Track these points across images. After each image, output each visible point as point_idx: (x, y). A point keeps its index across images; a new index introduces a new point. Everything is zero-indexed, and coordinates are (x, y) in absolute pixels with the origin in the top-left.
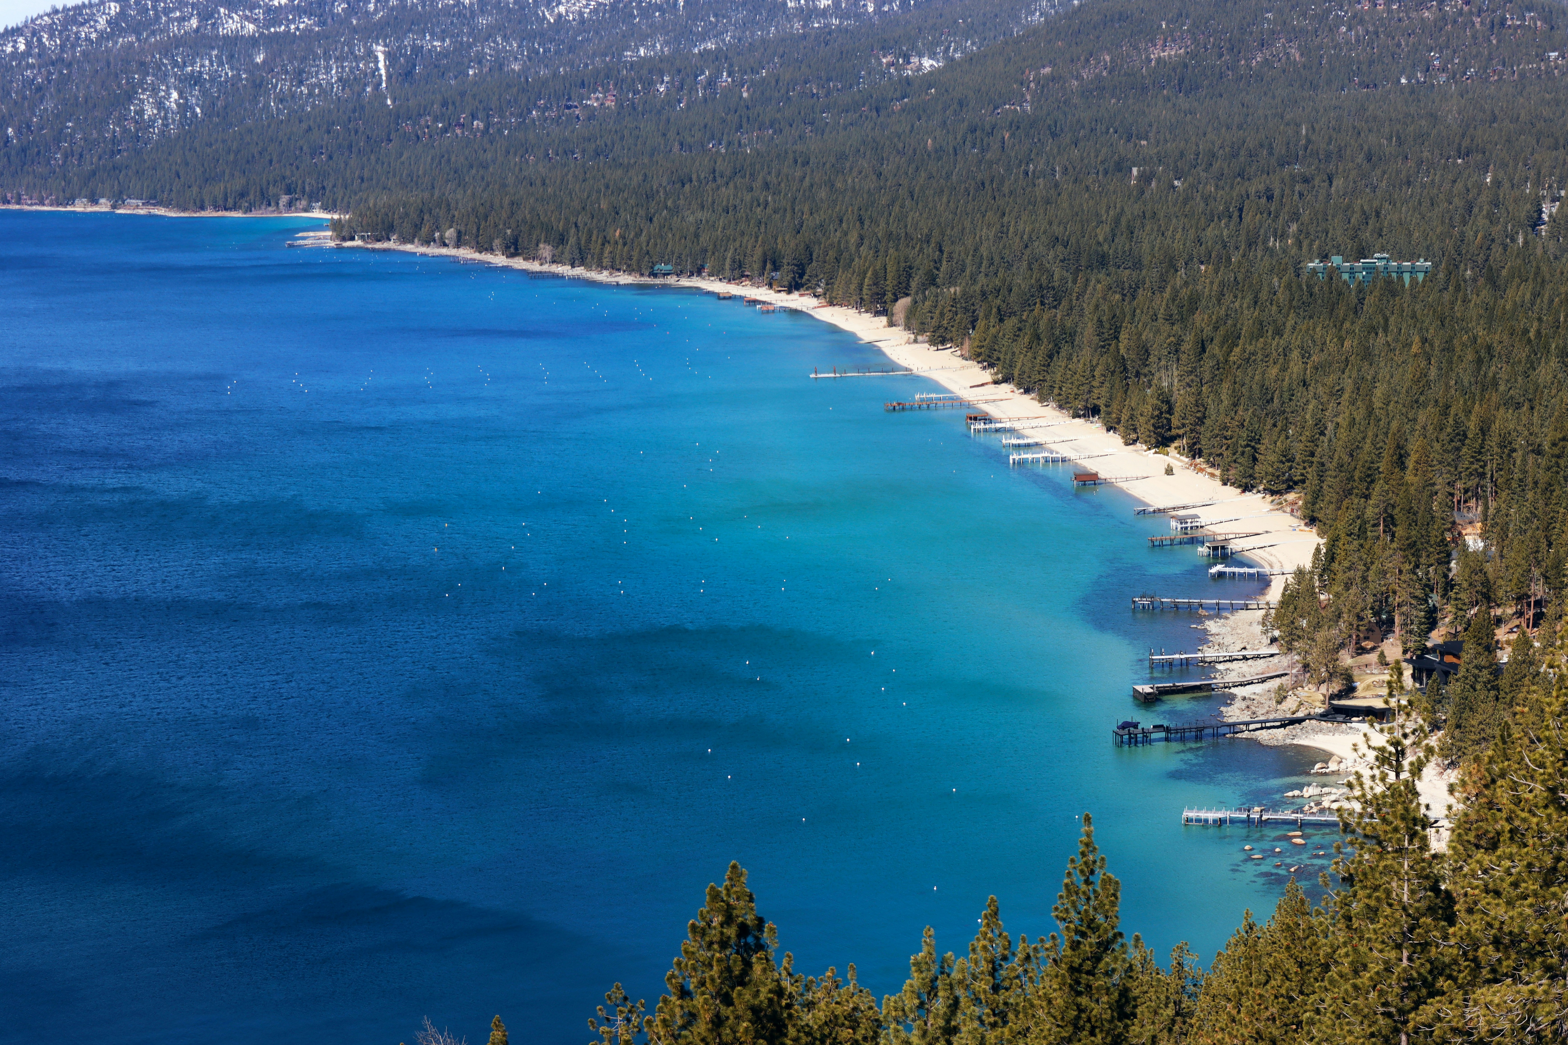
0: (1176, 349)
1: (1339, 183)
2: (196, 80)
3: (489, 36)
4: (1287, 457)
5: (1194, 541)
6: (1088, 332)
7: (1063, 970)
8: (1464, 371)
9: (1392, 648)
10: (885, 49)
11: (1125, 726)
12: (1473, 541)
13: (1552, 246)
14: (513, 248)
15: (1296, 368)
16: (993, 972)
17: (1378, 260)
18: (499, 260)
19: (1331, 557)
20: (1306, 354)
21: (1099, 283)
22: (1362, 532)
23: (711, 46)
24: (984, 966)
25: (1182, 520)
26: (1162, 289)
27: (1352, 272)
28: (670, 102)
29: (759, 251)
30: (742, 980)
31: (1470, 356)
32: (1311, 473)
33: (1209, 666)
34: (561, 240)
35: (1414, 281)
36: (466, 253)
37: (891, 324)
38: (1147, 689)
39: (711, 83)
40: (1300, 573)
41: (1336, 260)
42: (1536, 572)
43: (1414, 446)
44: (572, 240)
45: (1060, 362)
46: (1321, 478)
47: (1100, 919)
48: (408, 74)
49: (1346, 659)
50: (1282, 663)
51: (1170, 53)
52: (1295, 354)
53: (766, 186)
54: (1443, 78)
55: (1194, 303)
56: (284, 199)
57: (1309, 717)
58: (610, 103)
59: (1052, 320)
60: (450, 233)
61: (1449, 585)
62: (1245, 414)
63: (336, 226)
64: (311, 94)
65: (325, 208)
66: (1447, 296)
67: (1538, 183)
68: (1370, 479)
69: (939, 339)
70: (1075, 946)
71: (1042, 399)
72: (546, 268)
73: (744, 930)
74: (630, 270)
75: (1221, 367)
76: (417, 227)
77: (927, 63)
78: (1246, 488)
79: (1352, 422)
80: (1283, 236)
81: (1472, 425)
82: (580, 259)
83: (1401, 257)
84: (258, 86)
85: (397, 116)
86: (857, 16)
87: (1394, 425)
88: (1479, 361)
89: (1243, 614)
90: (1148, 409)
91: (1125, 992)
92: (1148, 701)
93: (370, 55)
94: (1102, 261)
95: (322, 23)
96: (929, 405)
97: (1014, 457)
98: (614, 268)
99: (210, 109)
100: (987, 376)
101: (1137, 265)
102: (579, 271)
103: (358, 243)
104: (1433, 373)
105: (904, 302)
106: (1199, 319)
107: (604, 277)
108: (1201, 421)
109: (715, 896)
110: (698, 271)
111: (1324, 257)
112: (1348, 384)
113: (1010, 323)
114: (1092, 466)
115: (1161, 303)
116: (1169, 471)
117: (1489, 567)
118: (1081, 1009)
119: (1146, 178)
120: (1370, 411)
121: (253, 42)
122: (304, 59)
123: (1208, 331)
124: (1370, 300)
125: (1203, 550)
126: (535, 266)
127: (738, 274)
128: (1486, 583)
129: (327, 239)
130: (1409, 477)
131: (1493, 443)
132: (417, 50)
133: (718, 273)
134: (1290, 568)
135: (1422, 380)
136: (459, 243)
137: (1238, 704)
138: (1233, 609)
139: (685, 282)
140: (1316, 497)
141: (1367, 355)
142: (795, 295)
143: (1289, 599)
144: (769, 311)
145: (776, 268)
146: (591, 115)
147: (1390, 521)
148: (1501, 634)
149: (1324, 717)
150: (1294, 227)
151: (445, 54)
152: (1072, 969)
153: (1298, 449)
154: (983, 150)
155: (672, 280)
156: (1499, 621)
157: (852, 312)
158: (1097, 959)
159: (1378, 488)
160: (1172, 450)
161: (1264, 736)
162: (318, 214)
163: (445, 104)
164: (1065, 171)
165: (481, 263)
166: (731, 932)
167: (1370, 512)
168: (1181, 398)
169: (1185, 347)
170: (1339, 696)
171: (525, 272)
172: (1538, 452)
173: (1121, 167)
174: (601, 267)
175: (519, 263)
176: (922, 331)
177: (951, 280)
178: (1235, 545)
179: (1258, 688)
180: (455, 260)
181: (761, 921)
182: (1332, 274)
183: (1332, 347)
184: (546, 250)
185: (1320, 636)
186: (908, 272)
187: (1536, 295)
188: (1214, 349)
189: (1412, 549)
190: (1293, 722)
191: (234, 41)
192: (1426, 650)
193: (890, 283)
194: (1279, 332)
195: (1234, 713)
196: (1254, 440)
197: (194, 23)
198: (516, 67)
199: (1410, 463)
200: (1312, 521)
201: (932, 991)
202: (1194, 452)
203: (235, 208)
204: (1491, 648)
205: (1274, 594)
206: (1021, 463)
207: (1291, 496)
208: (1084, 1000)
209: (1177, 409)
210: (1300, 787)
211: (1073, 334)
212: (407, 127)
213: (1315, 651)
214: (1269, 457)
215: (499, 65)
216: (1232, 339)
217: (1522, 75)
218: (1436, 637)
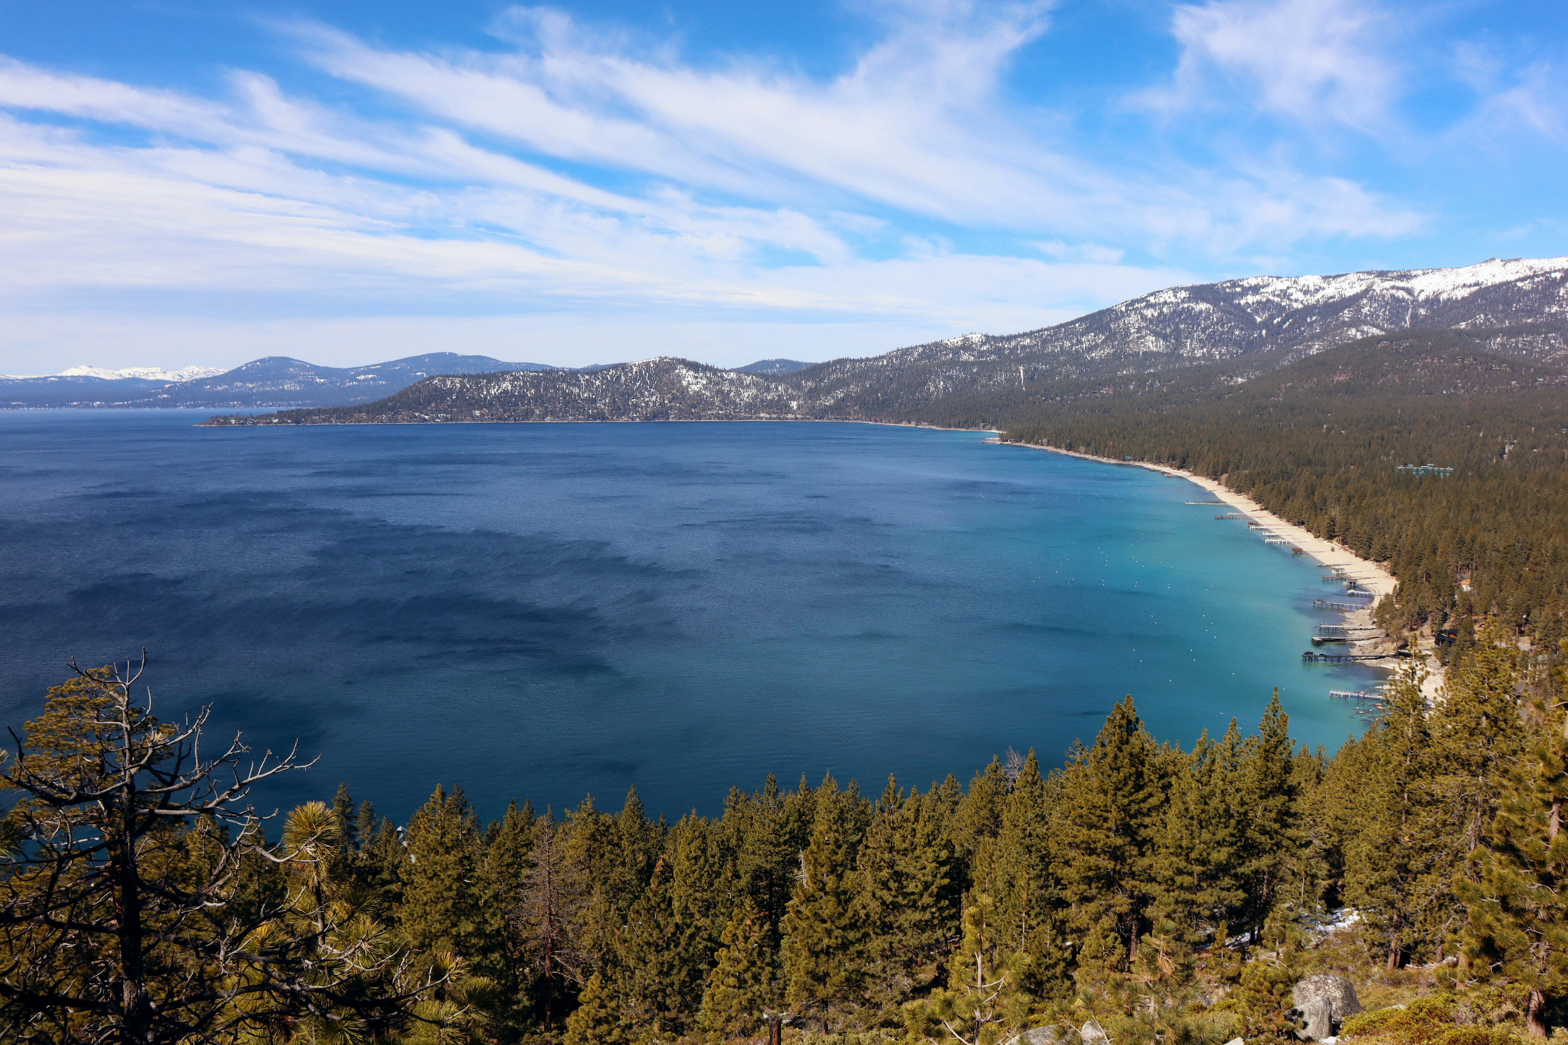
0: (1338, 500)
1: (1413, 434)
2: (951, 377)
3: (1065, 364)
4: (1384, 547)
5: (1342, 579)
6: (1301, 491)
7: (1261, 751)
8: (1465, 515)
9: (1426, 629)
10: (1223, 374)
11: (1307, 653)
12: (1466, 587)
13: (1509, 463)
14: (1070, 447)
15: (1390, 509)
16: (1232, 749)
17: (1429, 467)
18: (1064, 452)
19: (1401, 590)
20: (1395, 505)
21: (1307, 471)
22: (1416, 580)
23: (1152, 371)
24: (1229, 746)
25: (1337, 570)
26: (1334, 475)
27: (1417, 471)
28: (1135, 392)
29: (1168, 452)
30: (1127, 742)
31: (1469, 509)
32: (1394, 554)
33: (1345, 631)
34: (1089, 445)
35: (1445, 476)
36: (1051, 449)
37: (1219, 484)
38: (1317, 639)
39: (1152, 385)
40: (1387, 596)
41: (1410, 466)
42: (1494, 602)
43: (1440, 545)
44: (1093, 445)
45: (1289, 503)
46: (1399, 556)
47: (1279, 731)
48: (1032, 378)
49: (1406, 633)
50: (1378, 632)
51: (1343, 378)
52: (1390, 505)
53: (1172, 427)
54: (1462, 391)
55: (1347, 482)
56: (982, 425)
57: (1388, 656)
58: (1111, 392)
59: (1287, 485)
60: (1045, 440)
61: (1454, 604)
62: (1366, 528)
63: (1001, 436)
64: (994, 384)
65: (997, 429)
66: (1459, 483)
67: (1504, 436)
68: (1420, 558)
69: (1239, 491)
70: (1267, 741)
71: (1280, 518)
72: (1082, 456)
73: (1129, 722)
74: (1115, 458)
75: (1358, 508)
76: (1033, 437)
77: (1240, 380)
78: (1366, 559)
79: (1414, 534)
80: (1388, 455)
81: (1468, 538)
82: (1095, 453)
83: (1440, 466)
84: (974, 381)
85: (1027, 395)
86: (1212, 360)
87: (1432, 537)
88: (1473, 511)
89: (1361, 611)
90: (1325, 524)
91: (1287, 762)
92: (1318, 644)
93: (1018, 371)
94: (1309, 462)
95: (999, 357)
96: (1233, 518)
97: (1267, 540)
98: (1109, 457)
99: (955, 388)
100: (1258, 507)
101: (1324, 465)
102: (1095, 457)
103: (1009, 443)
104: (1451, 515)
105: (1225, 476)
106: (1350, 488)
107: (1105, 460)
108: (1348, 530)
109: (1119, 707)
110: (1142, 460)
111: (1405, 465)
112: (1413, 517)
113: (1269, 486)
114: (1300, 546)
115: (1333, 481)
116: (1333, 550)
117: (1472, 598)
118: (1268, 768)
119: (1329, 430)
120: (1422, 530)
121: (973, 364)
122: (992, 371)
123: (1353, 493)
124: (1424, 483)
125: (1345, 583)
126: (1077, 455)
127: (1158, 461)
128: (1471, 606)
129: (997, 441)
130: (1438, 559)
131: (1476, 546)
132: (1036, 369)
133: (1150, 461)
134: (1383, 593)
135: (1445, 517)
136: (1048, 445)
137: (1357, 648)
138: (1357, 608)
139: (1137, 464)
140: (1396, 564)
141: (1421, 506)
142: (1181, 471)
143: (1381, 606)
144: (1170, 476)
145: (1174, 460)
146: (1103, 396)
147: (1428, 576)
148: (1476, 628)
149: (1394, 656)
150: (1393, 452)
151: (1046, 371)
152: (1265, 751)
153: (1389, 543)
154: (1261, 415)
155: (1132, 463)
156: (1476, 621)
157: (1203, 479)
158: (1276, 747)
159: (1424, 561)
160: (1334, 541)
161: (1367, 662)
162: (994, 431)
163: (1046, 390)
164: (1295, 425)
165: (1057, 453)
166: (1124, 722)
167: (1419, 572)
168: (1339, 520)
169: (1342, 499)
170: (1401, 647)
171: (1074, 457)
172: (1498, 551)
173: (1319, 425)
174: (1104, 456)
175: (1071, 453)
176: (1232, 488)
177: (1245, 468)
178: (1359, 582)
179: (1366, 642)
180: (1046, 451)
181: (1137, 719)
182: (1409, 472)
183: (1406, 501)
184: (1082, 449)
185: (1394, 622)
186: (1227, 464)
187: (1500, 484)
188: (1355, 501)
189: (1437, 589)
190: (1380, 657)
191: (966, 363)
192: (1441, 632)
193: (1220, 467)
194: (1383, 495)
195: (1355, 652)
196: (1370, 539)
197: (951, 356)
198: (1074, 377)
199: (1439, 552)
200: (1393, 574)
201: (1204, 753)
202: (1344, 542)
203: (962, 427)
204: (1471, 633)
205: (1376, 604)
206: (1270, 544)
207: (1385, 563)
208: (1270, 764)
209: (1338, 524)
210: (1382, 685)
211: (1295, 492)
212: (1031, 398)
213: (1392, 628)
214: (1376, 546)
215: (1068, 376)
216: (1363, 497)
217: (1499, 391)
218: (1447, 626)
